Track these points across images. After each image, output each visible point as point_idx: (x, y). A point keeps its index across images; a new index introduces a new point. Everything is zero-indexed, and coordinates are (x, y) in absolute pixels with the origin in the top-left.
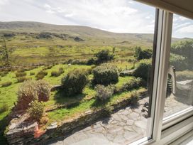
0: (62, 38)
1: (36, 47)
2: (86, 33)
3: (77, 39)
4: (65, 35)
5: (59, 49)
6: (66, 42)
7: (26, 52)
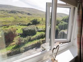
0: (21, 13)
1: (8, 17)
2: (33, 11)
3: (29, 14)
4: (23, 12)
5: (19, 18)
6: (23, 15)
7: (3, 19)
